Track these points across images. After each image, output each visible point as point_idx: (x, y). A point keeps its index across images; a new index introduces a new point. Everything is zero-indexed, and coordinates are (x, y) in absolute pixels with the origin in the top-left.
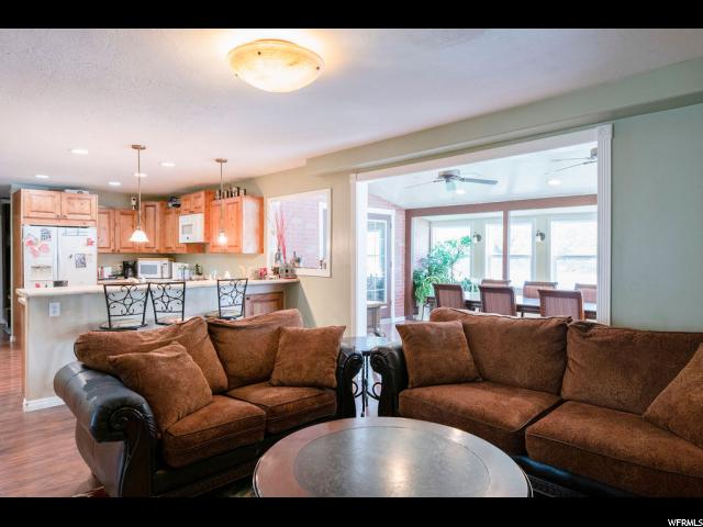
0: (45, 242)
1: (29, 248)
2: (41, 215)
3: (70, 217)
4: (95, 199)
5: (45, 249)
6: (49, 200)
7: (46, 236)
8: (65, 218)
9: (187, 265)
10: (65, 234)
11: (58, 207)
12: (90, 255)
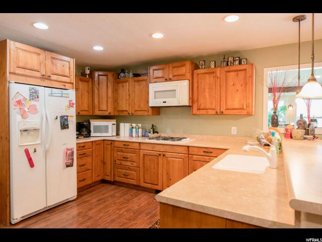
0: (33, 102)
1: (18, 107)
2: (27, 72)
3: (54, 77)
4: (72, 62)
5: (34, 110)
6: (35, 57)
7: (34, 96)
8: (49, 78)
9: (140, 125)
10: (51, 95)
11: (42, 66)
12: (71, 116)
